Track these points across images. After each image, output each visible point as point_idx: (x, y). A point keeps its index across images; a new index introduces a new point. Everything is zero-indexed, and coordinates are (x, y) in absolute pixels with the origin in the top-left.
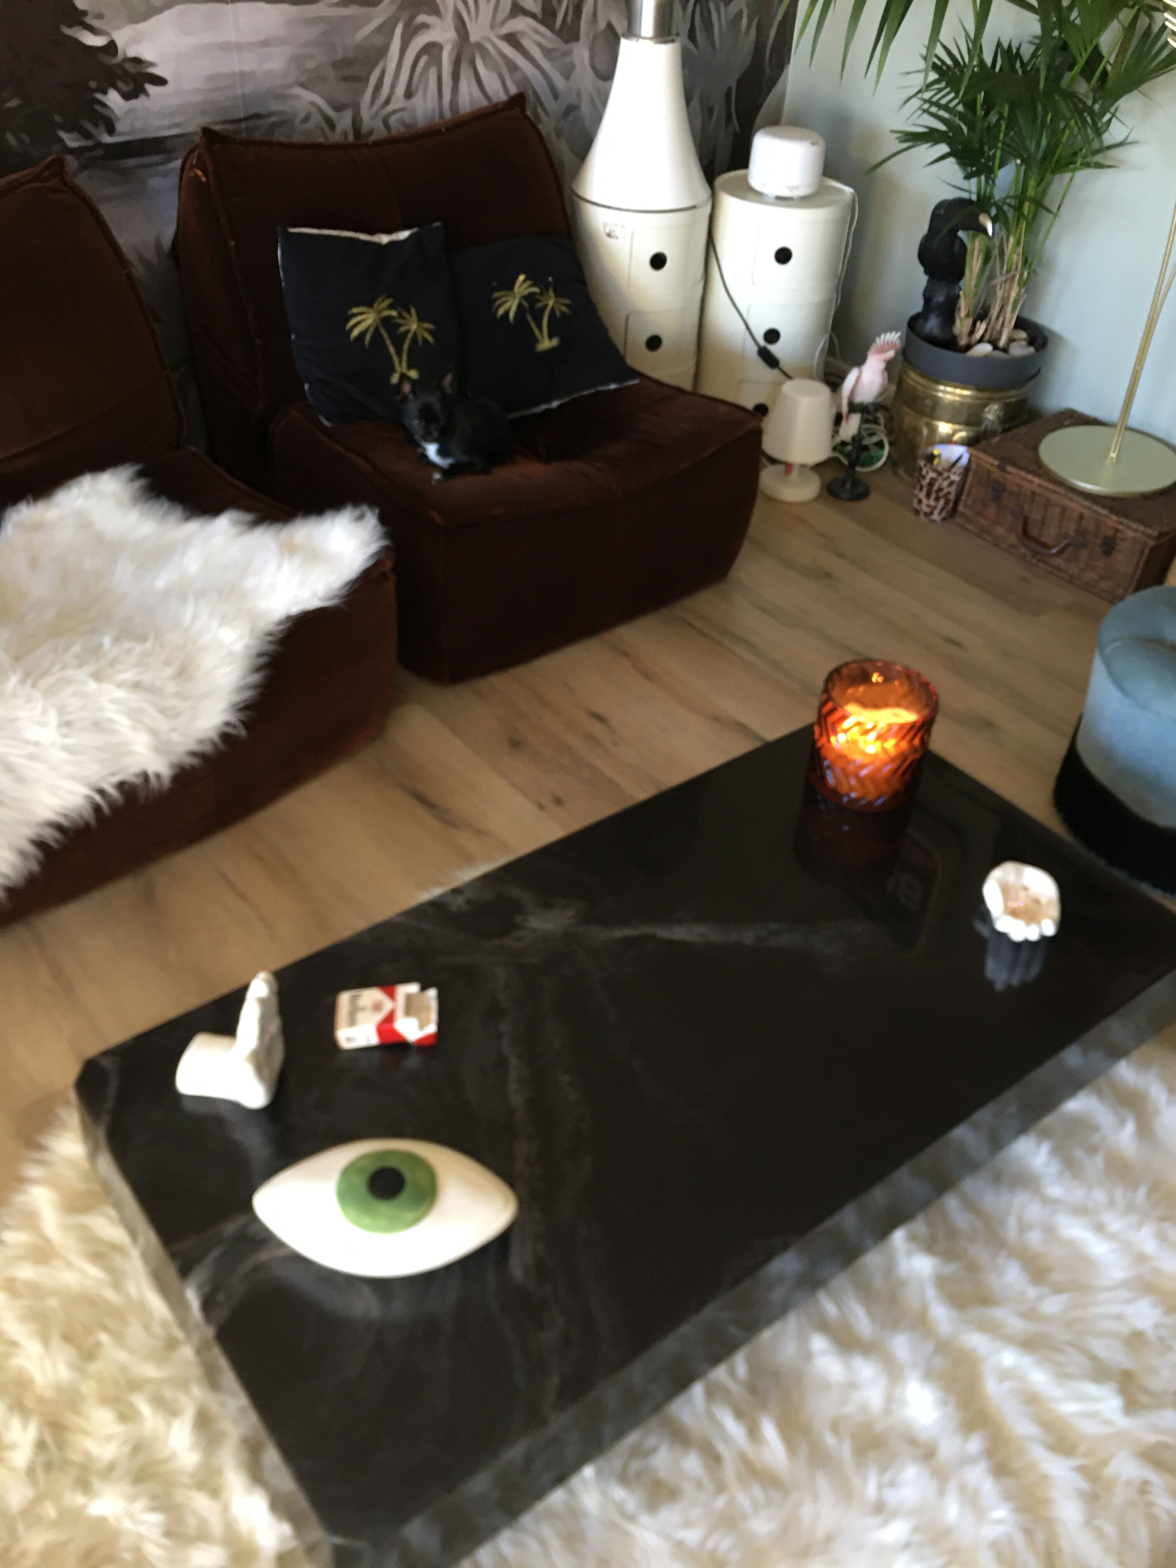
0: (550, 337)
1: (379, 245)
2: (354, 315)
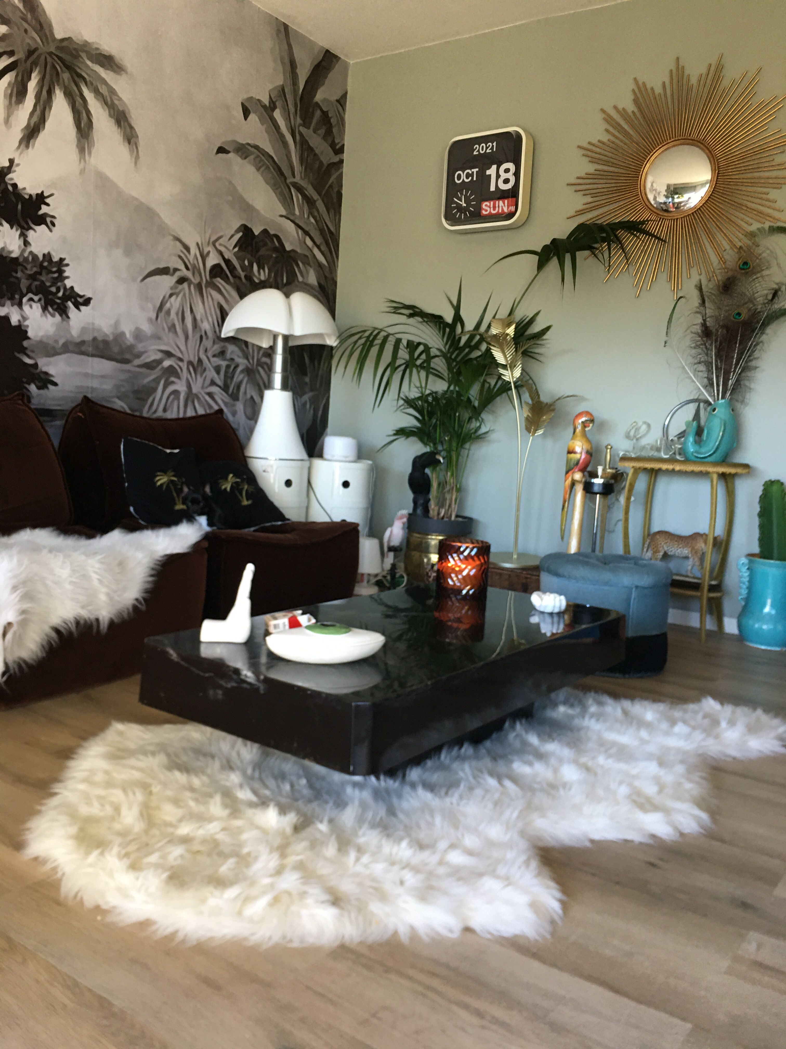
0: (247, 500)
1: (166, 452)
2: (158, 476)
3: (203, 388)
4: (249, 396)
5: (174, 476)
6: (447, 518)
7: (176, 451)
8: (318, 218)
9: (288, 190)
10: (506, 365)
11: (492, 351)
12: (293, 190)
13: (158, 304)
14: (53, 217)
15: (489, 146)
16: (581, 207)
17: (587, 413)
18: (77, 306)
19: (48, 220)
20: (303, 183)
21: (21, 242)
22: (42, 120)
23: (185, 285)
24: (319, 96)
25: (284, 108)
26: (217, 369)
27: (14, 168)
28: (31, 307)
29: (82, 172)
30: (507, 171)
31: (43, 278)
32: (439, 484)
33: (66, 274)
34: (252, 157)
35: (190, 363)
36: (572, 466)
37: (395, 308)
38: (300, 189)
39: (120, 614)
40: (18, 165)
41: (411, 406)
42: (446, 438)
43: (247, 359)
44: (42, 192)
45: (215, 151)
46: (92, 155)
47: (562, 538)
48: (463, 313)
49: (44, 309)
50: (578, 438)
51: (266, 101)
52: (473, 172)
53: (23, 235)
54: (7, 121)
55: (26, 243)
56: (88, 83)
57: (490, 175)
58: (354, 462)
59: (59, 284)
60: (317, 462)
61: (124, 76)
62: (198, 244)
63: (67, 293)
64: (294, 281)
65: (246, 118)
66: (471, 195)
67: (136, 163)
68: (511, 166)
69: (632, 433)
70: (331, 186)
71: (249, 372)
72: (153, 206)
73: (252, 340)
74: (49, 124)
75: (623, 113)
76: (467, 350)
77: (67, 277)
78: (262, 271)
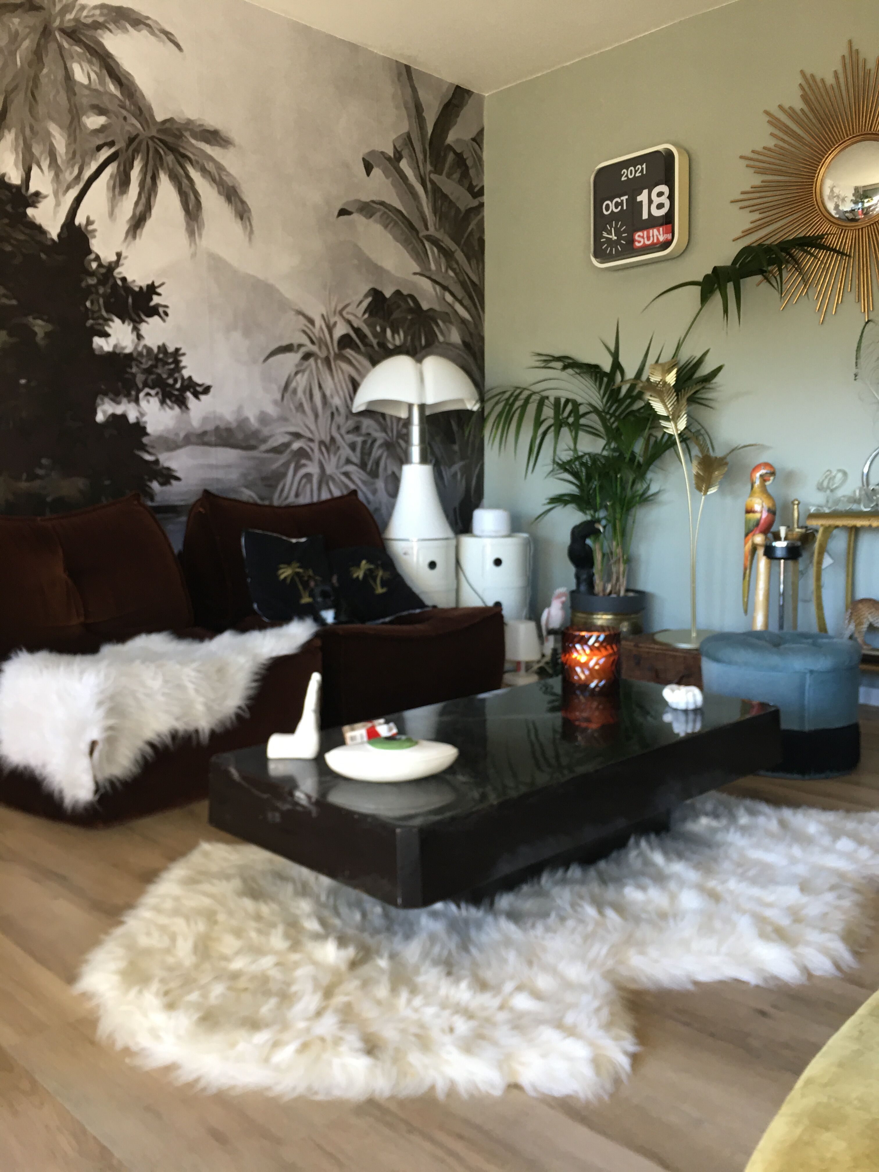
0: (382, 587)
1: (291, 543)
2: (281, 568)
3: (337, 467)
4: (389, 472)
5: (299, 567)
6: (615, 593)
7: (303, 540)
8: (458, 271)
9: (421, 245)
10: (668, 417)
11: (650, 402)
12: (427, 245)
13: (283, 384)
14: (166, 307)
15: (638, 169)
16: (748, 226)
17: (767, 465)
18: (196, 395)
19: (161, 310)
20: (439, 235)
21: (134, 336)
22: (149, 207)
23: (312, 361)
24: (451, 138)
25: (411, 156)
26: (353, 446)
27: (121, 262)
28: (148, 401)
29: (194, 255)
30: (660, 194)
31: (159, 371)
32: (604, 555)
33: (182, 364)
34: (378, 214)
35: (322, 443)
36: (752, 528)
37: (545, 361)
38: (435, 242)
39: (222, 722)
40: (126, 258)
41: (566, 470)
42: (608, 504)
43: (386, 432)
44: (153, 283)
45: (336, 213)
46: (203, 236)
47: (746, 612)
48: (622, 360)
49: (163, 402)
50: (757, 495)
51: (391, 153)
52: (622, 201)
53: (136, 329)
54: (112, 213)
55: (139, 337)
56: (194, 163)
57: (641, 202)
58: (509, 536)
59: (176, 375)
60: (466, 541)
61: (232, 149)
62: (323, 316)
63: (186, 383)
64: (433, 342)
65: (368, 174)
66: (621, 226)
67: (250, 239)
68: (664, 188)
69: (825, 484)
70: (471, 233)
71: (388, 446)
72: (271, 281)
73: (390, 411)
74: (155, 211)
75: (791, 113)
76: (628, 401)
77: (184, 367)
78: (396, 336)
